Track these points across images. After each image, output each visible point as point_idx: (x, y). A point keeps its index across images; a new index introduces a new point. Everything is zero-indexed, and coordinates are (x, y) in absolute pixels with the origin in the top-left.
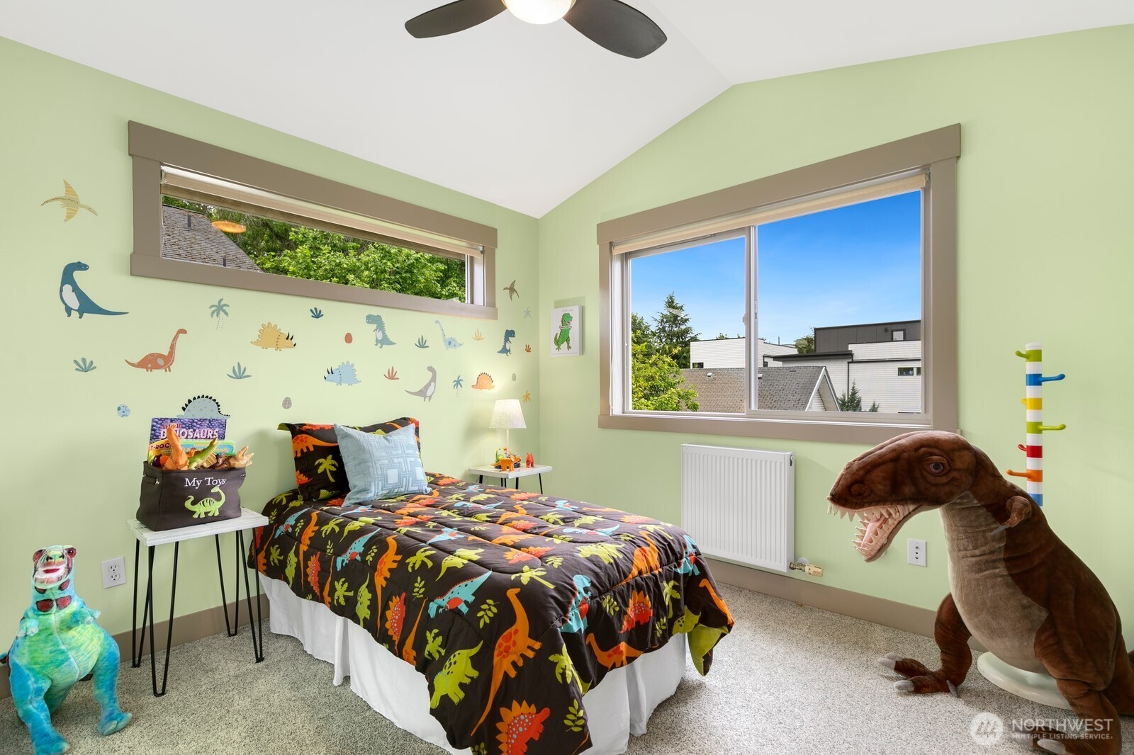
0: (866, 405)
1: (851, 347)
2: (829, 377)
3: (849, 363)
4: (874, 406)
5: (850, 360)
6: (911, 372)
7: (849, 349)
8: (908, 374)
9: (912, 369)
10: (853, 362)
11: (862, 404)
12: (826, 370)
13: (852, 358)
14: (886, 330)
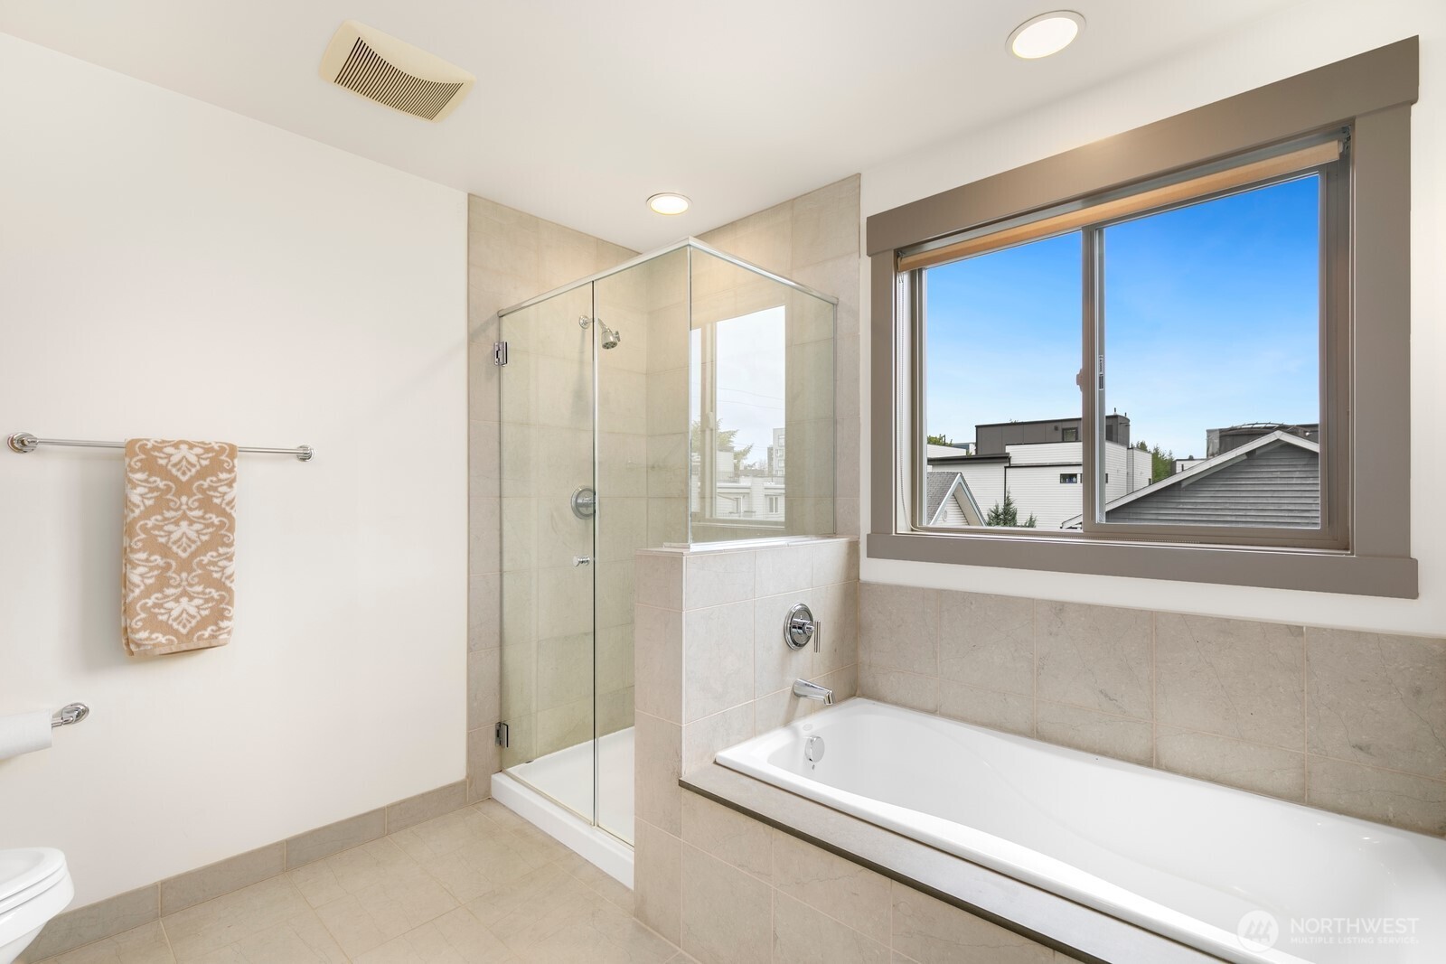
0: (1022, 519)
1: (1009, 449)
2: (966, 485)
3: (1006, 467)
4: (1031, 519)
5: (1008, 465)
6: (1074, 479)
7: (1007, 451)
8: (1071, 481)
9: (1075, 475)
10: (1010, 467)
11: (1018, 517)
12: (962, 477)
13: (1010, 461)
14: (1056, 429)
